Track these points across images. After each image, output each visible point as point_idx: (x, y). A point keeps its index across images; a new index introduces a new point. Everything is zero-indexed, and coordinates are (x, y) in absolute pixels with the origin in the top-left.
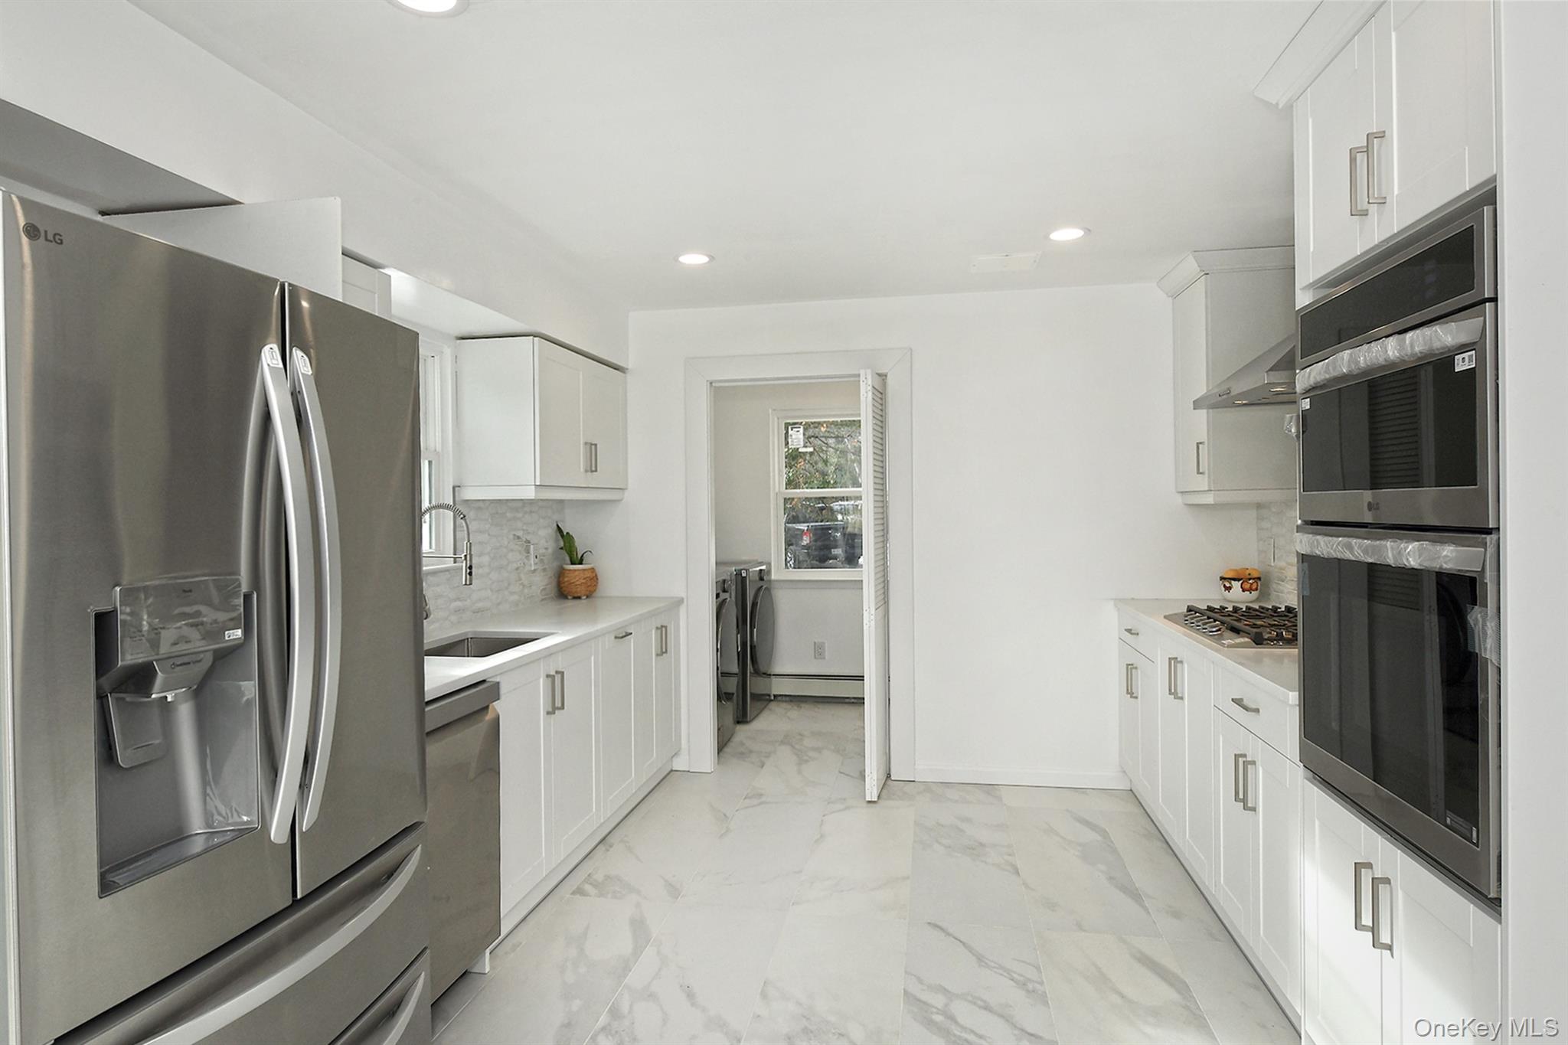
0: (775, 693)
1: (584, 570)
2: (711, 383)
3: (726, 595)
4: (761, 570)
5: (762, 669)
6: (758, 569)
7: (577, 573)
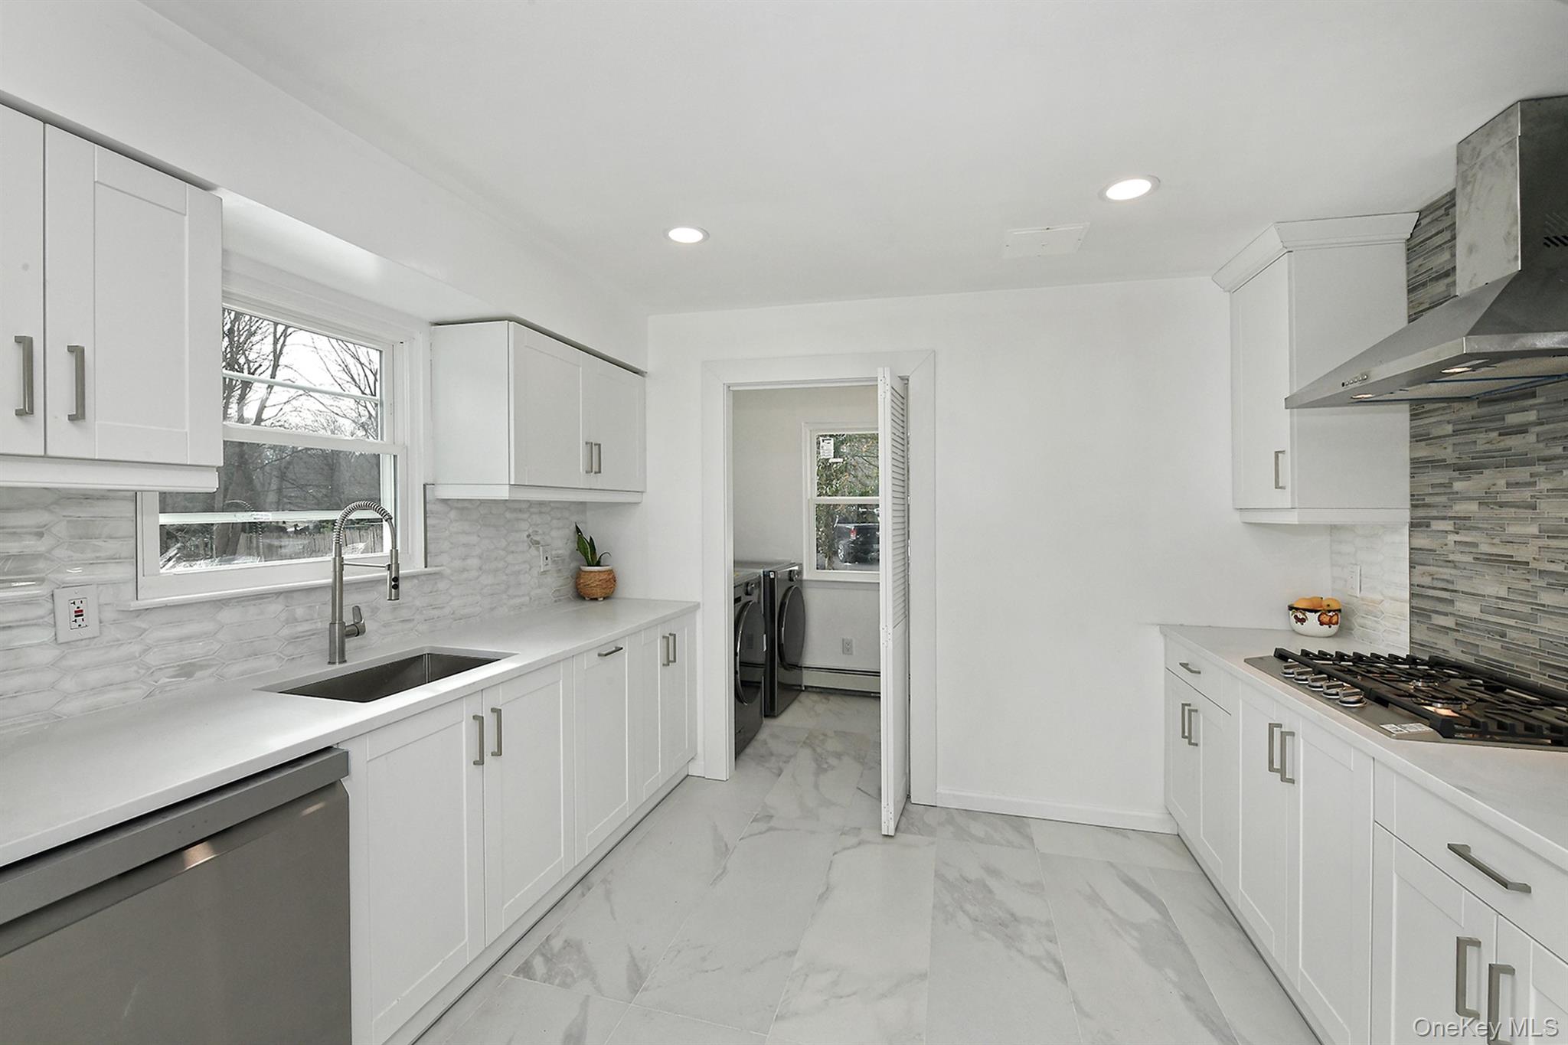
0: (806, 684)
1: (600, 572)
2: (730, 387)
3: (749, 598)
4: (791, 571)
5: (791, 661)
6: (788, 570)
7: (592, 574)
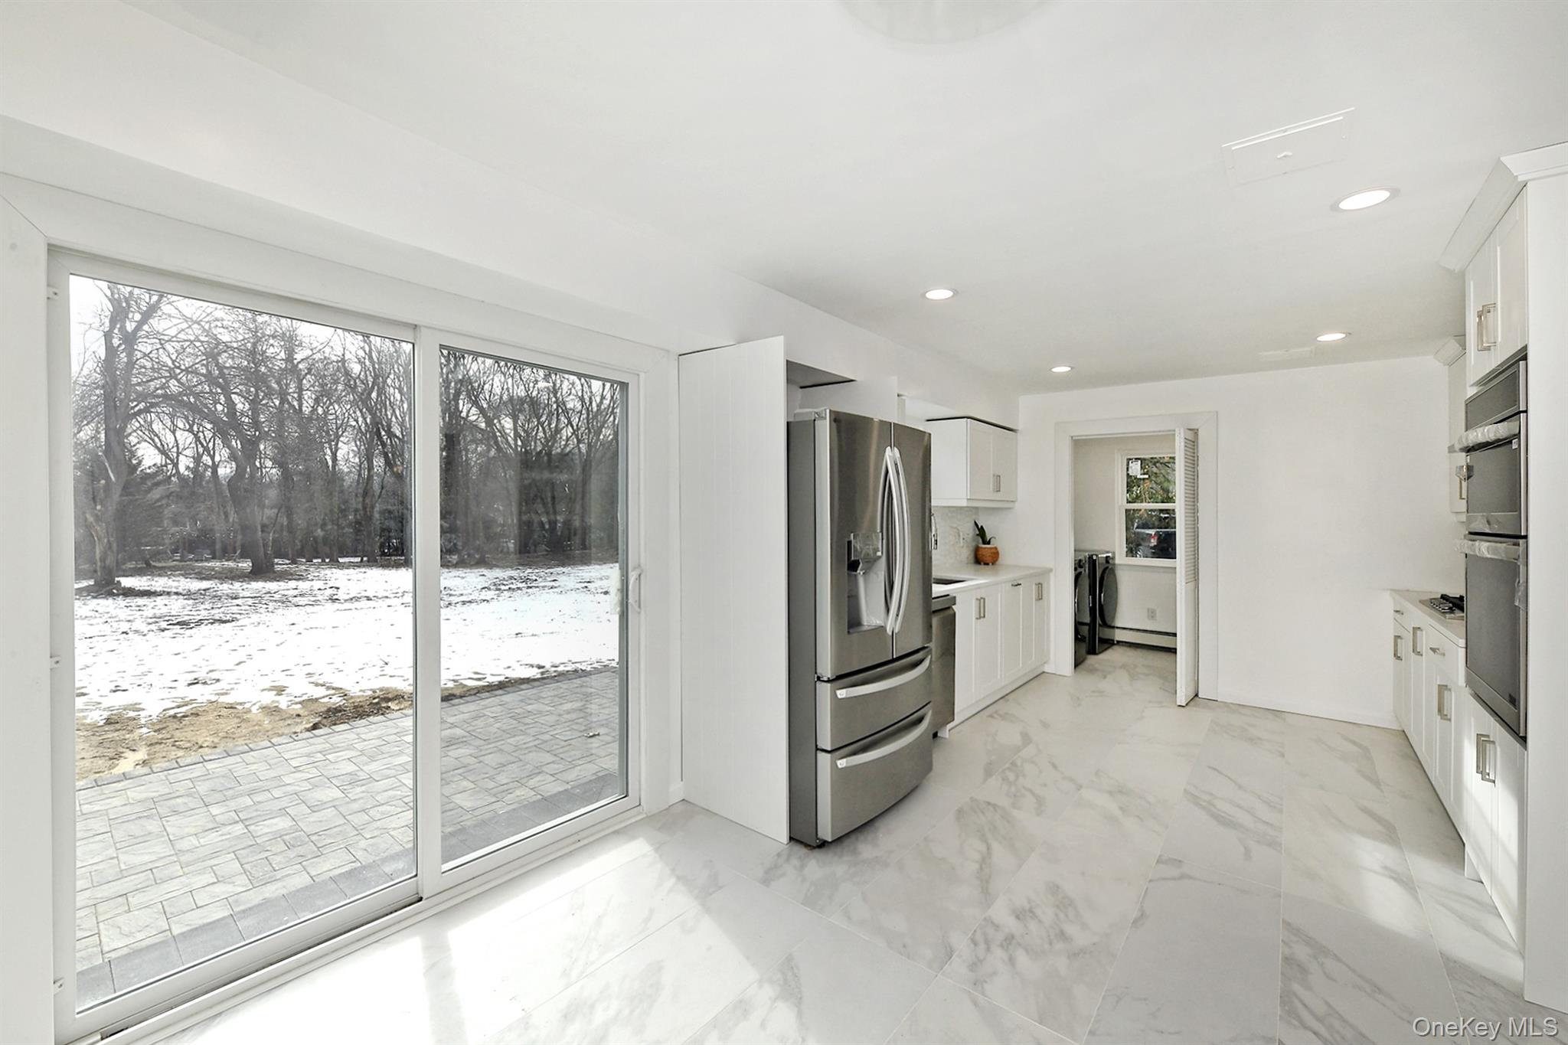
0: (1117, 640)
1: (991, 548)
2: (1072, 437)
3: (1082, 570)
4: (1107, 556)
5: (1109, 623)
6: (1105, 556)
7: (986, 549)
